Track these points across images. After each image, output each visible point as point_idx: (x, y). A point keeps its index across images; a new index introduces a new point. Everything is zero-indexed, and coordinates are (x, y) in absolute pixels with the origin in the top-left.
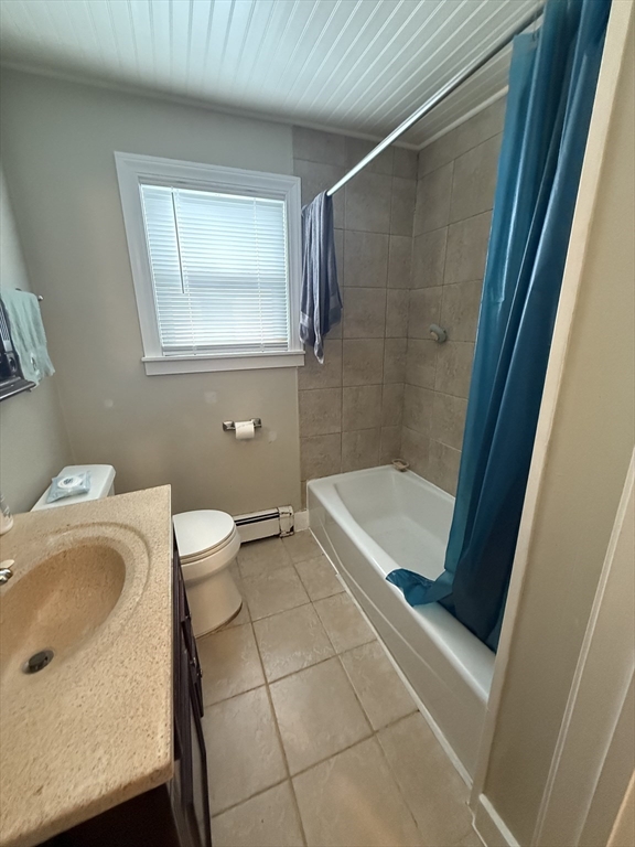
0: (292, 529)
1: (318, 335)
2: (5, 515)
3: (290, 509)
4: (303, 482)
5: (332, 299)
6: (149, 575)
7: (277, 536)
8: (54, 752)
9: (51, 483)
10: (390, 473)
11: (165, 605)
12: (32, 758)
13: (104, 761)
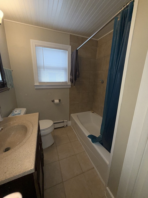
0: (67, 125)
1: (74, 81)
2: (2, 117)
3: (67, 121)
4: (70, 114)
5: (77, 73)
6: (32, 131)
7: (63, 127)
8: (9, 165)
9: (12, 112)
10: (90, 113)
11: (35, 137)
12: (5, 166)
13: (20, 167)
